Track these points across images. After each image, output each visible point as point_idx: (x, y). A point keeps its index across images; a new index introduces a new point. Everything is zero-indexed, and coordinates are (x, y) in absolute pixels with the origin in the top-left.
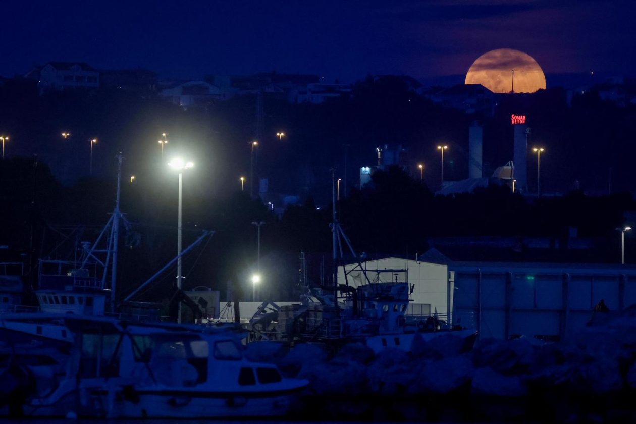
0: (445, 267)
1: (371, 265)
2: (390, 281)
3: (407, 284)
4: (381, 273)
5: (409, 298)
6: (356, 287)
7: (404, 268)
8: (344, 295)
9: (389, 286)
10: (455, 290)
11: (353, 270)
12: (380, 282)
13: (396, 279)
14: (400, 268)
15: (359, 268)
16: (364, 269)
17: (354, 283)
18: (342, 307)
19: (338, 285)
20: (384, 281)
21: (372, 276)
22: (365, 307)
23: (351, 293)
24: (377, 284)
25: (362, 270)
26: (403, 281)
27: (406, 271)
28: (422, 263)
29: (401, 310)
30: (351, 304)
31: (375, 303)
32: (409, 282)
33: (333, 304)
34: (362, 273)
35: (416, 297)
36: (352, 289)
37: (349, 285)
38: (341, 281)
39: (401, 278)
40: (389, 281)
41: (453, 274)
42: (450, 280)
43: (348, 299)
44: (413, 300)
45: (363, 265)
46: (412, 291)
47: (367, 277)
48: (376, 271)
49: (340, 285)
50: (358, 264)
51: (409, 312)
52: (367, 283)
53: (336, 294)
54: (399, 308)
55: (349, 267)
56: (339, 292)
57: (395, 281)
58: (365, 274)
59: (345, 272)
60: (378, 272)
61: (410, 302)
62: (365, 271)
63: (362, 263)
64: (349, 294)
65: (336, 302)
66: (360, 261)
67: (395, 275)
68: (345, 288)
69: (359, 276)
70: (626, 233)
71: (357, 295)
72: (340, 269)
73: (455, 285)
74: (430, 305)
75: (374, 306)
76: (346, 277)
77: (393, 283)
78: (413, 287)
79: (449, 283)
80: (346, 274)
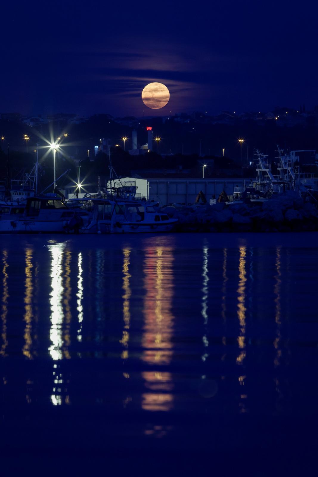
0: (146, 180)
1: (123, 180)
4: (127, 183)
5: (136, 191)
6: (118, 188)
8: (114, 191)
9: (129, 187)
10: (149, 188)
14: (133, 181)
15: (119, 181)
17: (117, 186)
18: (113, 195)
21: (123, 184)
22: (121, 195)
23: (116, 190)
24: (126, 187)
25: (120, 182)
26: (134, 185)
27: (135, 182)
28: (140, 179)
29: (134, 195)
30: (116, 193)
31: (125, 193)
32: (136, 186)
35: (138, 191)
36: (116, 188)
39: (133, 184)
40: (129, 186)
41: (149, 183)
45: (120, 180)
46: (137, 189)
48: (125, 182)
50: (118, 180)
51: (136, 196)
52: (122, 186)
55: (116, 181)
56: (112, 190)
57: (131, 185)
58: (121, 183)
59: (114, 182)
61: (137, 193)
62: (121, 182)
66: (119, 178)
67: (131, 183)
68: (114, 188)
69: (119, 184)
70: (204, 167)
71: (118, 190)
72: (112, 181)
73: (149, 187)
74: (142, 194)
75: (124, 194)
77: (130, 186)
79: (147, 186)
80: (114, 184)
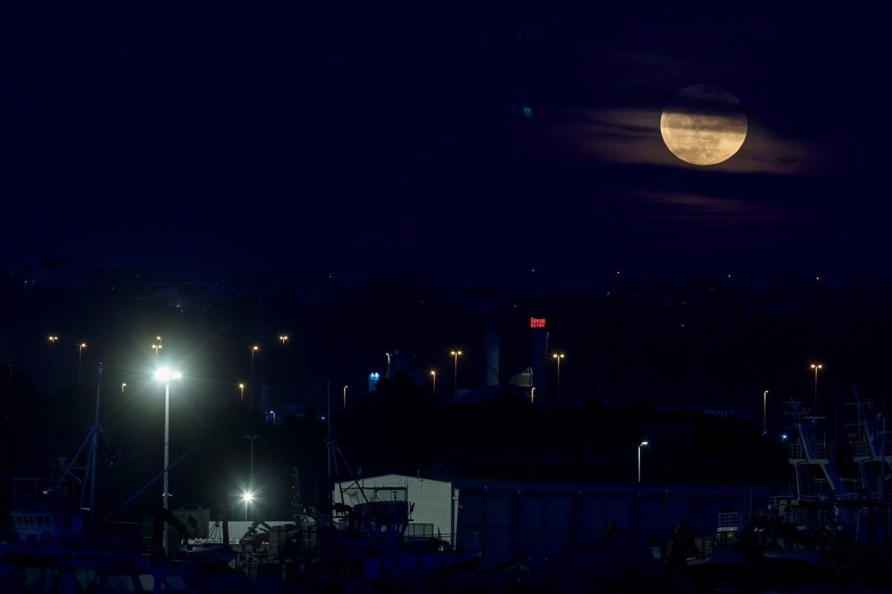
0: (449, 485)
1: (369, 482)
2: (389, 499)
3: (407, 503)
4: (379, 491)
5: (409, 518)
6: (352, 506)
7: (403, 486)
8: (340, 514)
9: (385, 506)
10: (459, 509)
11: (349, 488)
12: (378, 500)
13: (395, 498)
14: (399, 486)
15: (355, 485)
16: (361, 486)
17: (349, 502)
18: (337, 527)
19: (334, 504)
20: (382, 500)
21: (369, 494)
22: (362, 527)
23: (347, 512)
24: (376, 503)
25: (359, 488)
26: (403, 499)
27: (405, 489)
28: (425, 480)
29: (400, 531)
30: (347, 524)
31: (373, 523)
32: (409, 501)
33: (328, 524)
34: (359, 490)
35: (416, 517)
36: (348, 508)
37: (345, 504)
38: (337, 499)
39: (400, 496)
40: (387, 500)
41: (457, 492)
42: (454, 498)
43: (344, 518)
44: (413, 520)
45: (360, 482)
46: (412, 510)
47: (364, 496)
48: (374, 488)
49: (336, 504)
50: (354, 482)
51: (409, 532)
52: (365, 502)
53: (331, 514)
54: (398, 529)
55: (345, 485)
56: (334, 511)
57: (393, 500)
58: (362, 492)
59: (341, 490)
60: (376, 489)
61: (410, 522)
62: (362, 489)
63: (359, 480)
64: (345, 514)
65: (331, 521)
66: (356, 478)
67: (393, 494)
68: (341, 507)
69: (355, 494)
71: (355, 513)
72: (337, 486)
73: (459, 504)
74: (432, 525)
75: (372, 526)
76: (342, 495)
77: (392, 502)
78: (413, 506)
79: (453, 501)
80: (342, 493)
